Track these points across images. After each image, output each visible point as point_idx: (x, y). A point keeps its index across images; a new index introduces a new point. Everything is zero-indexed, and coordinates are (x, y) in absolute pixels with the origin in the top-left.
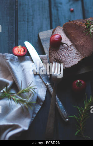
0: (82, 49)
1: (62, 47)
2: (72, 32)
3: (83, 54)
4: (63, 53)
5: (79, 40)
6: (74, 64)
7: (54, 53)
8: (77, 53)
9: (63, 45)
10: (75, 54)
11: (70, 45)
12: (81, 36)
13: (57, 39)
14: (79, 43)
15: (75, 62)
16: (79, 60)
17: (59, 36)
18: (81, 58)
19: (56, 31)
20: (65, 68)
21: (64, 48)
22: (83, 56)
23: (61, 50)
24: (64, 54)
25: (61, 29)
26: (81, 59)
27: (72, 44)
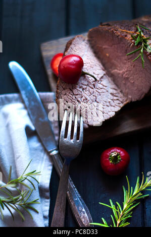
0: (125, 84)
1: (83, 82)
2: (105, 48)
3: (126, 95)
4: (86, 94)
5: (119, 66)
6: (106, 119)
7: (66, 94)
8: (114, 92)
9: (85, 77)
10: (111, 96)
11: (100, 76)
12: (124, 58)
13: (73, 67)
14: (119, 71)
15: (109, 113)
16: (118, 109)
17: (78, 59)
18: (122, 102)
19: (72, 46)
20: (87, 126)
21: (86, 83)
22: (125, 99)
23: (81, 87)
24: (87, 97)
25: (84, 40)
26: (122, 105)
27: (104, 72)
